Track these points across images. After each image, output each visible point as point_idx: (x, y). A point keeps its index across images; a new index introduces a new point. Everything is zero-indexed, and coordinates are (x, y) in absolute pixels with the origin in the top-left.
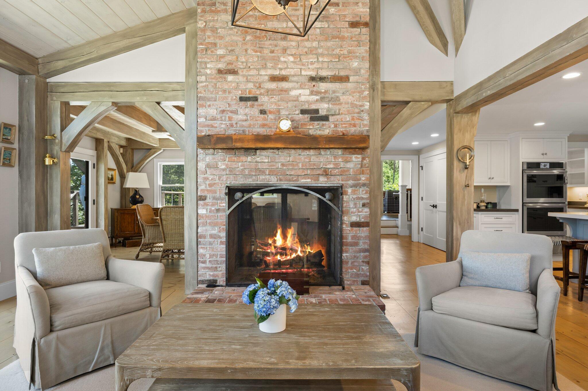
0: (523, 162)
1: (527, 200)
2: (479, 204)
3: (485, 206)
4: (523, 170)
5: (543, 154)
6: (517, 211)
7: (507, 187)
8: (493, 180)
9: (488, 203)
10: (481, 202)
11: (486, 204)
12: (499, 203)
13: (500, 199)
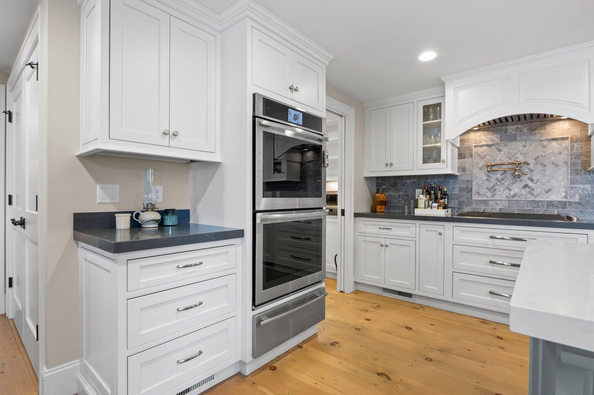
0: (254, 95)
1: (263, 203)
2: (138, 215)
3: (156, 221)
4: (254, 117)
5: (291, 89)
6: (239, 234)
7: (215, 165)
8: (174, 142)
9: (165, 213)
10: (146, 209)
11: (158, 216)
12: (195, 210)
13: (196, 201)
